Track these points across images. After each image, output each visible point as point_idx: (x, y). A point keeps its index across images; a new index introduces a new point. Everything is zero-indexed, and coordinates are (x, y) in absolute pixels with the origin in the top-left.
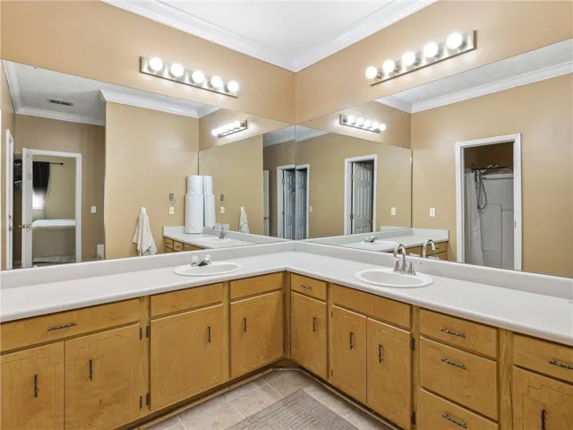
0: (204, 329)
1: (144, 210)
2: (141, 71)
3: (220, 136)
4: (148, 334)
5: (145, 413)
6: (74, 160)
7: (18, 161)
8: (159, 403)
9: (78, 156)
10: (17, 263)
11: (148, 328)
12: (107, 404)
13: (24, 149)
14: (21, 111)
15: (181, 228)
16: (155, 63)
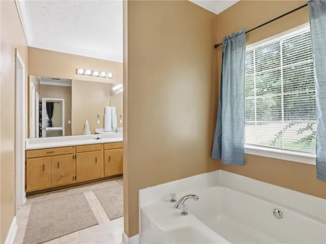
0: (95, 158)
1: (87, 121)
2: (76, 73)
3: (117, 90)
4: (76, 158)
5: (74, 182)
6: (62, 101)
7: (41, 103)
8: (79, 180)
9: (63, 100)
10: (40, 136)
11: (76, 156)
12: (63, 177)
13: (43, 98)
14: (42, 83)
15: (102, 129)
16: (81, 71)
